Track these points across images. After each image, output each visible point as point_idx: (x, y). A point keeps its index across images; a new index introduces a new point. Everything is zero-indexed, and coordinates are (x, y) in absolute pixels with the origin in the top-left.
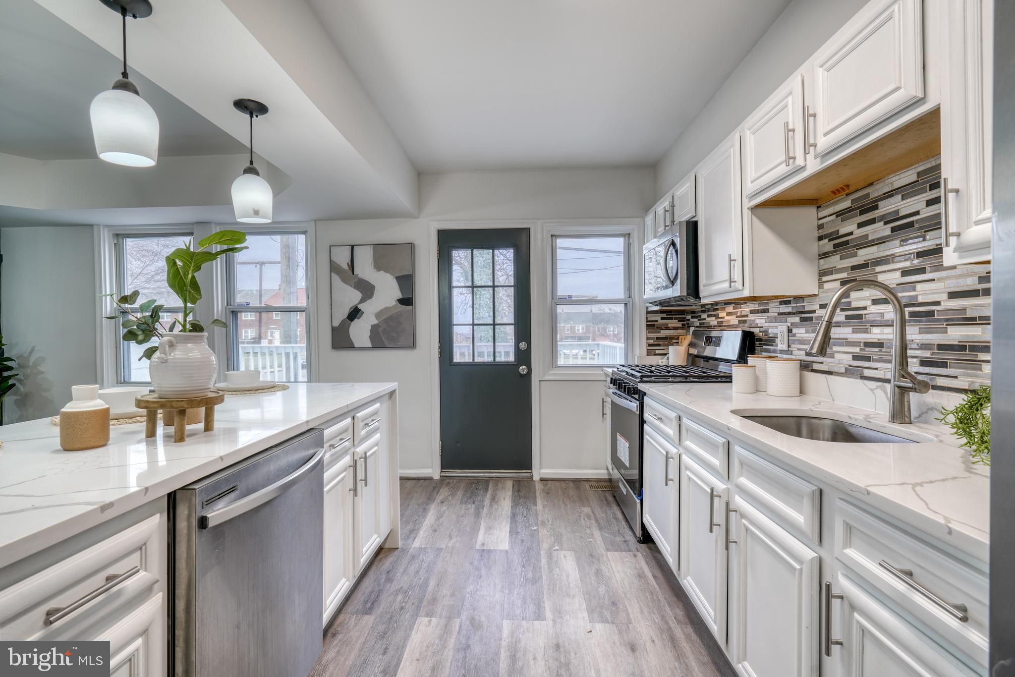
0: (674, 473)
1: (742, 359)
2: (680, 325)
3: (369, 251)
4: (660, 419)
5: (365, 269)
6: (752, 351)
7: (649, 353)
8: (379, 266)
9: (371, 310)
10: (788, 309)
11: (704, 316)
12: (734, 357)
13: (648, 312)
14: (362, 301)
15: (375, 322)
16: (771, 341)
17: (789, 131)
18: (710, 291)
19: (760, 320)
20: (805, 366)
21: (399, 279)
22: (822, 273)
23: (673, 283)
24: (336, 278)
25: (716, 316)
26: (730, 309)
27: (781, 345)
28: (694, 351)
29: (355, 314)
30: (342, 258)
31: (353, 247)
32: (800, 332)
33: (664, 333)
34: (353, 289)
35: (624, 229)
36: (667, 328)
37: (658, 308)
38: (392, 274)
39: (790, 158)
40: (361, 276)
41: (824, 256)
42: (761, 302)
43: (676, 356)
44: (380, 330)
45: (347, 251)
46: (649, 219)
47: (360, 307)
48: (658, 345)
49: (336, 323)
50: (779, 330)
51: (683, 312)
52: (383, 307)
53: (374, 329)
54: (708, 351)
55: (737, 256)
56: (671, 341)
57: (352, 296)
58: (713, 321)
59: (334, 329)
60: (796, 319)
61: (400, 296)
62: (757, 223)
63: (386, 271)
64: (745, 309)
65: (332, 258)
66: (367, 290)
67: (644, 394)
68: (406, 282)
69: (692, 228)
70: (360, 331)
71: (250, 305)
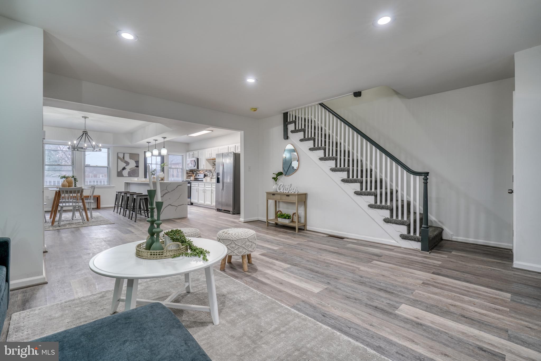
0: (197, 191)
1: (204, 177)
2: (192, 173)
3: (128, 155)
4: (195, 185)
5: (127, 158)
6: (205, 176)
7: (187, 178)
8: (131, 158)
9: (128, 168)
10: (209, 171)
11: (197, 172)
12: (203, 177)
13: (187, 171)
14: (126, 166)
15: (129, 171)
16: (208, 175)
17: (210, 154)
18: (200, 168)
19: (206, 172)
20: (211, 178)
21: (135, 161)
22: (213, 167)
23: (195, 167)
24: (119, 160)
25: (199, 172)
26: (202, 171)
27: (209, 176)
28: (195, 178)
29: (124, 169)
30: (121, 156)
31: (124, 153)
32: (211, 174)
33: (189, 175)
34: (124, 163)
35: (182, 155)
36: (190, 174)
37: (189, 170)
38: (134, 160)
39: (210, 157)
40: (126, 160)
41: (213, 165)
42: (206, 171)
43: (192, 178)
44: (130, 172)
45: (123, 154)
46: (188, 154)
47: (125, 167)
48: (189, 176)
49: (119, 171)
50: (208, 174)
51: (193, 171)
52: (131, 167)
53: (129, 172)
54: (197, 177)
55: (204, 164)
56: (190, 176)
57: (124, 165)
58: (199, 173)
59: (118, 172)
60: (210, 172)
61: (136, 165)
62: (207, 161)
63: (133, 159)
64: (204, 171)
65: (119, 156)
66: (127, 163)
67: (191, 183)
68: (137, 162)
69: (198, 159)
70: (125, 173)
71: (91, 165)
